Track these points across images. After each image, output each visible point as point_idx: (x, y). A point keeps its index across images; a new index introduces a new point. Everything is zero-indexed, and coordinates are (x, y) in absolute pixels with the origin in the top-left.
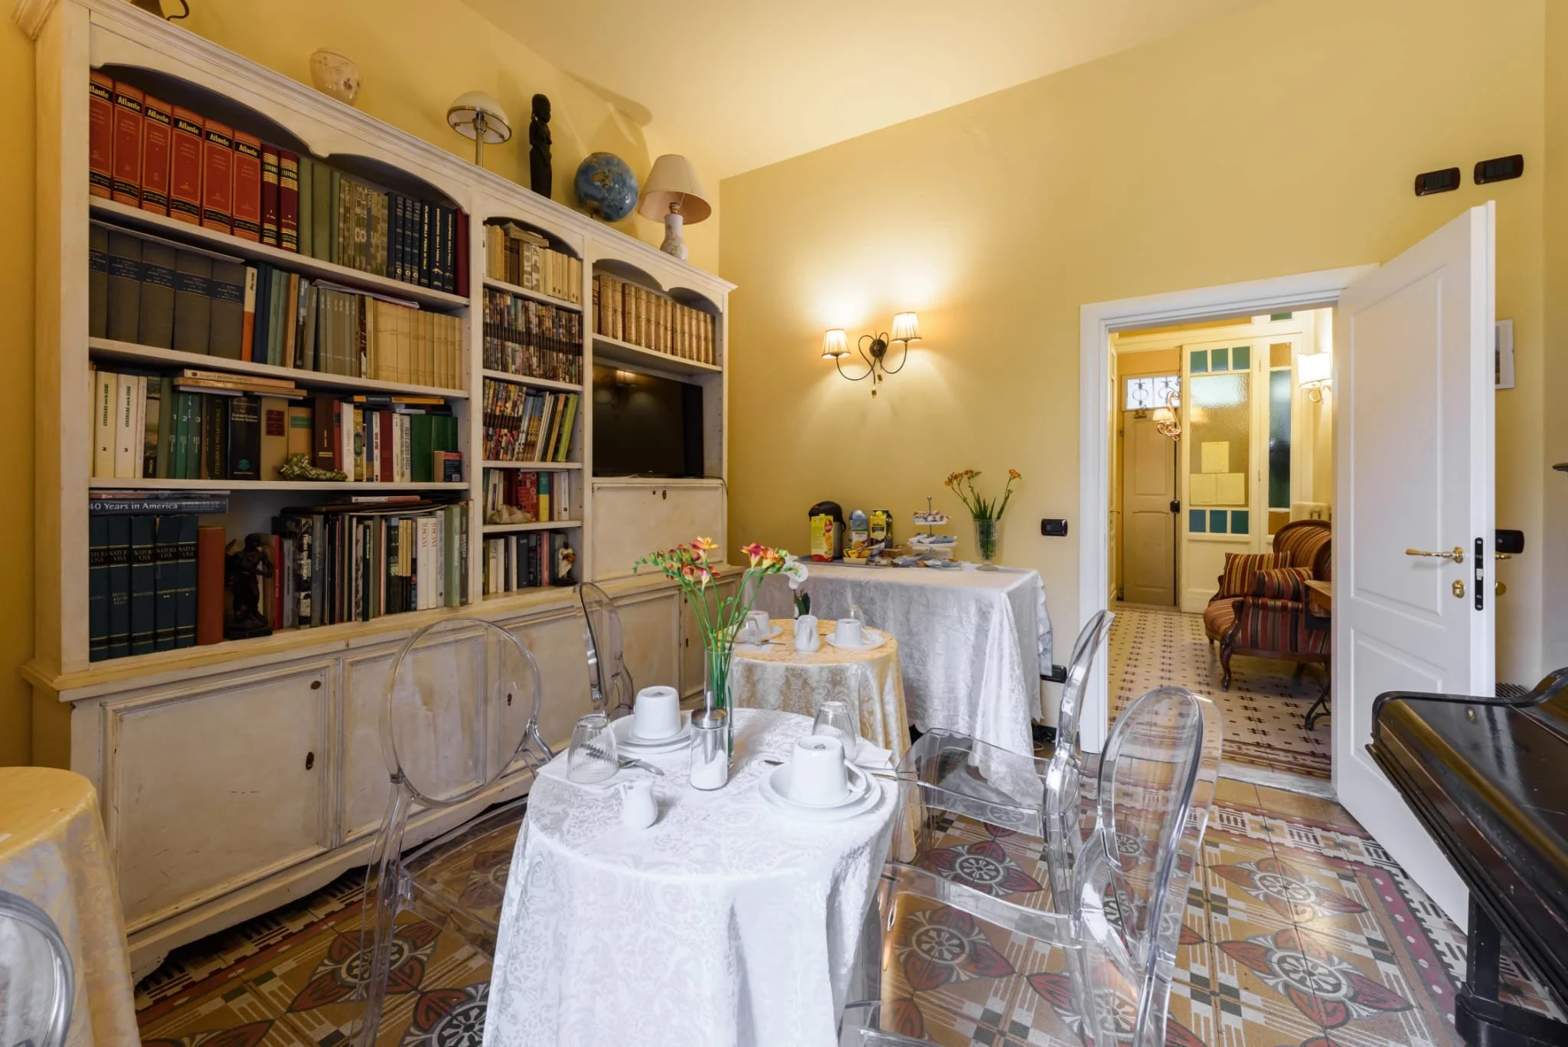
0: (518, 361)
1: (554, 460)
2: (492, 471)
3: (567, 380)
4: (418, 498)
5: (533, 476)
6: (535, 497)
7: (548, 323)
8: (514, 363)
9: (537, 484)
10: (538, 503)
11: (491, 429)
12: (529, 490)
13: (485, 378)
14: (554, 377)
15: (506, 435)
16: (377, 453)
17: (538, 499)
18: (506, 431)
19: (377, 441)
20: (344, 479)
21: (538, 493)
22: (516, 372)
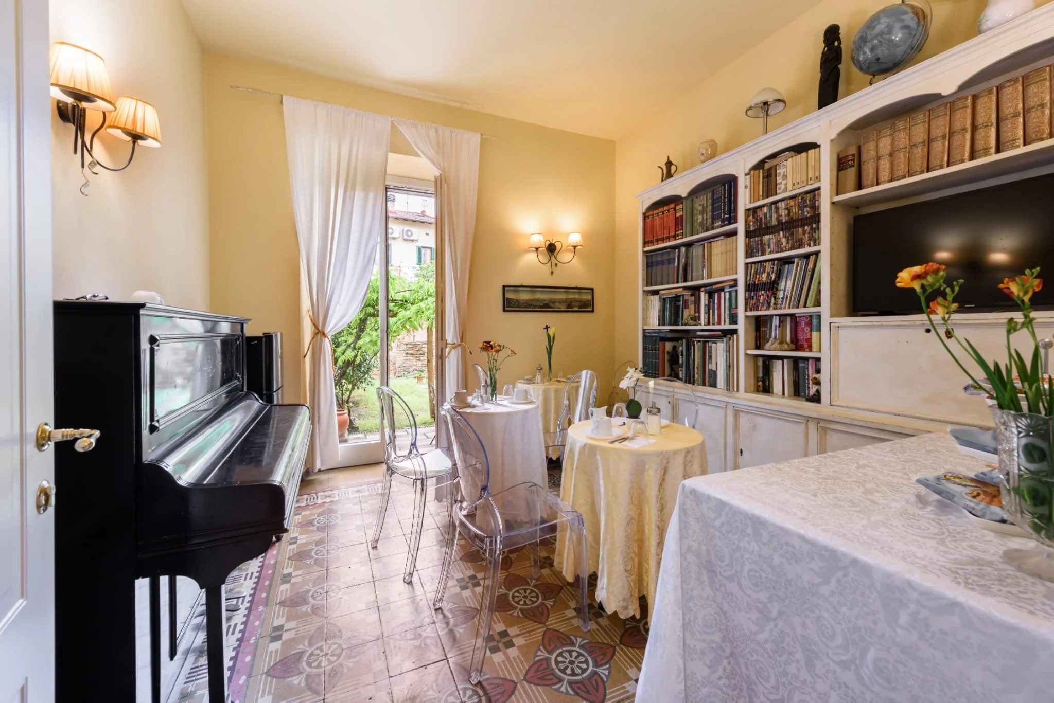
0: (772, 245)
1: (805, 306)
2: (774, 317)
3: (812, 244)
4: (720, 333)
5: (807, 318)
6: (809, 334)
7: (795, 210)
8: (769, 247)
9: (809, 324)
10: (811, 339)
11: (753, 293)
12: (803, 328)
13: (747, 264)
14: (801, 246)
15: (763, 295)
16: (716, 312)
17: (811, 335)
18: (763, 292)
19: (716, 306)
20: (701, 324)
21: (811, 331)
22: (771, 252)
